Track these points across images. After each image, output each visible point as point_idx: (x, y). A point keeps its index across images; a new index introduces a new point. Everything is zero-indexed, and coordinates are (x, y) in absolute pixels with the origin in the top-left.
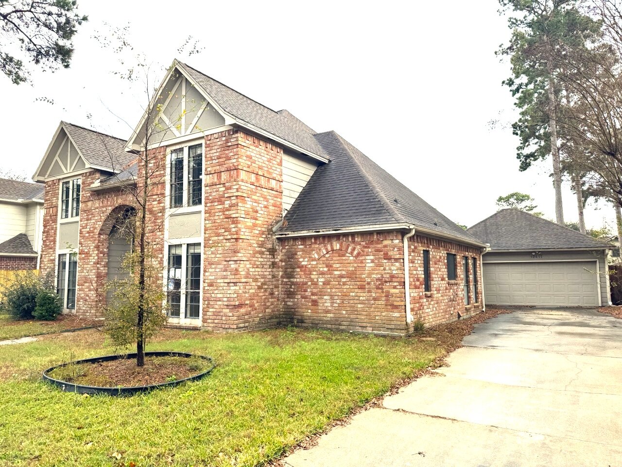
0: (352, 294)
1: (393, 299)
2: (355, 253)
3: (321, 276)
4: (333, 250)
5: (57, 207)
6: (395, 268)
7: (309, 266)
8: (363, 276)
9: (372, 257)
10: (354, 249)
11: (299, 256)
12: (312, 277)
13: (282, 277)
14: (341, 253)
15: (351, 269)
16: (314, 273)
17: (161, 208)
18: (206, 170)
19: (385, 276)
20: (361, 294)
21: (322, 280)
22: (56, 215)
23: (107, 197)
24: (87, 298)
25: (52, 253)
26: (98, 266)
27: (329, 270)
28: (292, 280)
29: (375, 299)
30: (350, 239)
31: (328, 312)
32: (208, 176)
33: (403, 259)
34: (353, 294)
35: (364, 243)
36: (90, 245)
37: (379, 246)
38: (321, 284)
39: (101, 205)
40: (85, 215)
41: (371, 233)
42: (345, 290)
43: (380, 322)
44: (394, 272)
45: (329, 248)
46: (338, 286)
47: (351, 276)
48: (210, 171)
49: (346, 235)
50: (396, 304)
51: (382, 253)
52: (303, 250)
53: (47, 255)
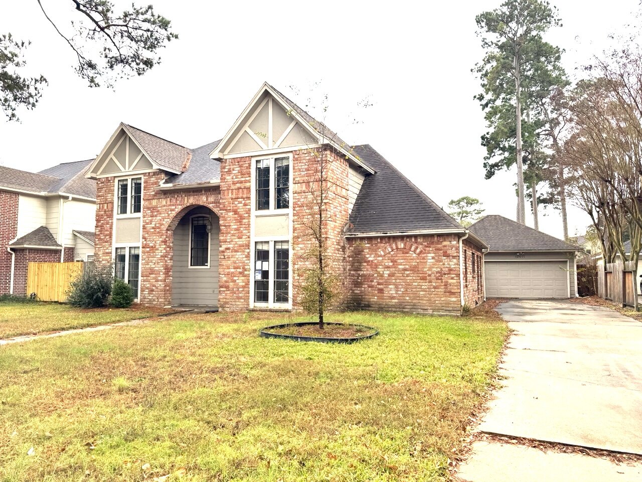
0: (414, 284)
1: (451, 287)
2: (418, 251)
3: (386, 269)
4: (397, 248)
5: (112, 203)
6: (452, 263)
7: (376, 261)
8: (425, 270)
9: (433, 255)
10: (417, 248)
11: (366, 253)
12: (378, 270)
13: (349, 270)
14: (405, 251)
15: (414, 264)
16: (380, 267)
17: (247, 210)
18: (294, 179)
19: (444, 269)
20: (423, 284)
21: (388, 272)
22: (112, 211)
23: (176, 196)
24: (154, 288)
25: (107, 246)
26: (166, 259)
27: (394, 265)
28: (359, 272)
29: (435, 288)
30: (413, 240)
31: (393, 298)
32: (296, 185)
33: (459, 256)
34: (416, 284)
35: (426, 244)
36: (155, 240)
37: (439, 246)
38: (387, 275)
39: (169, 203)
40: (149, 211)
41: (432, 236)
42: (408, 281)
43: (440, 305)
44: (452, 267)
45: (394, 247)
46: (402, 278)
47: (414, 269)
48: (298, 181)
49: (409, 237)
50: (453, 291)
51: (442, 252)
52: (369, 248)
53: (102, 249)
